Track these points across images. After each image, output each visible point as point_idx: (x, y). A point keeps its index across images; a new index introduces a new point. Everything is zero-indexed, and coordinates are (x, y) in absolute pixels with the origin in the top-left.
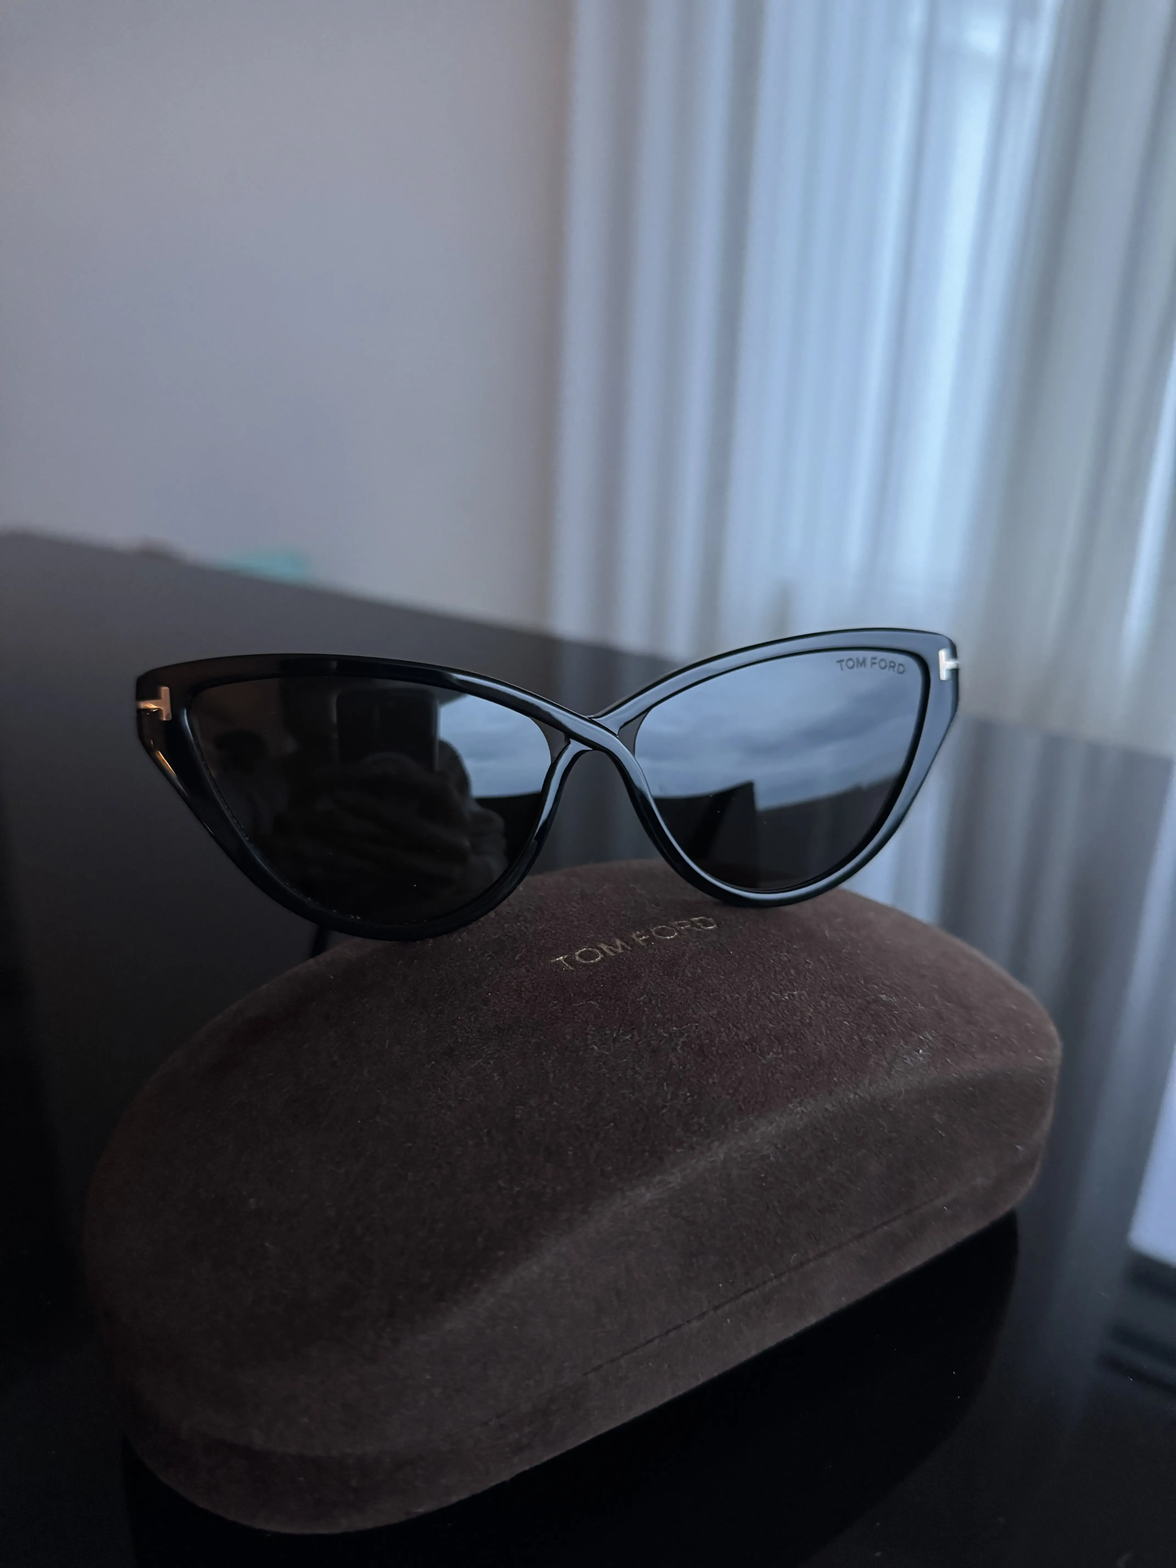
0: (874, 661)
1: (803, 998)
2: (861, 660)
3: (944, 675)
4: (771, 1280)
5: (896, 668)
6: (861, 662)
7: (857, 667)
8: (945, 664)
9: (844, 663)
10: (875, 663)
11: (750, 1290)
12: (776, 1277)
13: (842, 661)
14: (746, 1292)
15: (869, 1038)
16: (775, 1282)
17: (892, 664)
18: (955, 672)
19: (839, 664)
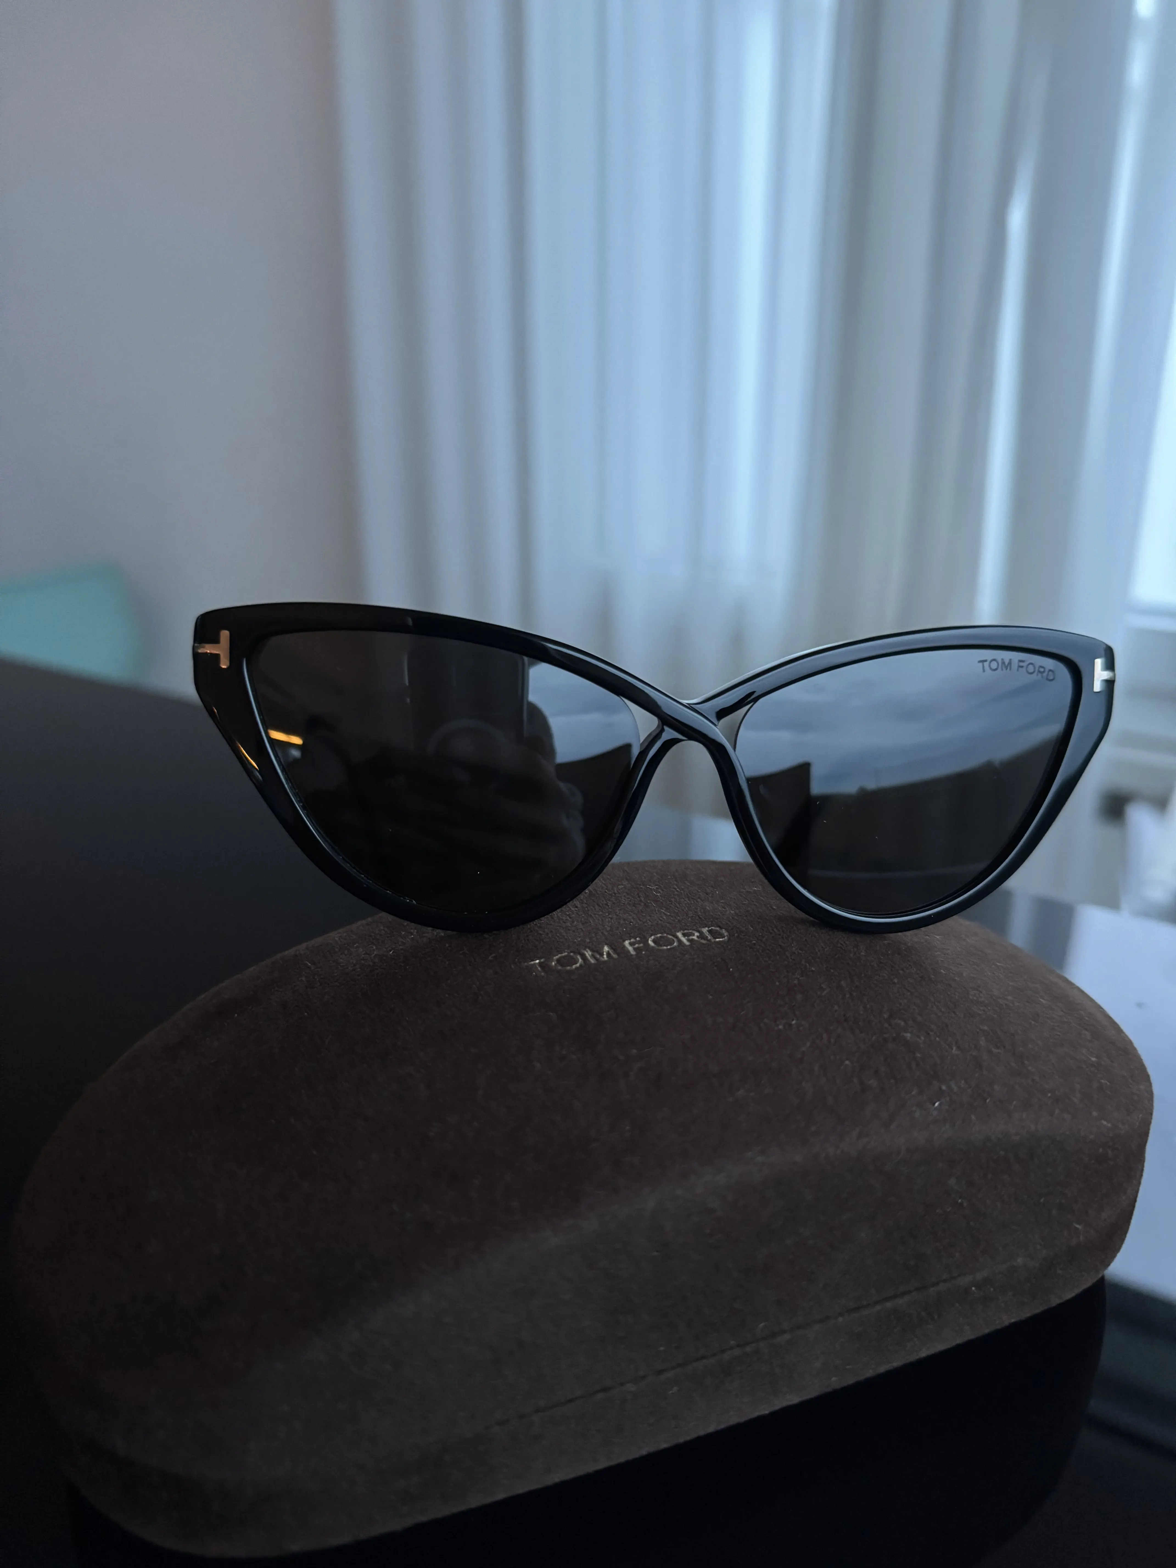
0: (1021, 664)
1: (801, 1028)
2: (1007, 662)
3: (1098, 687)
4: (731, 1348)
5: (1045, 674)
6: (1006, 664)
7: (1002, 670)
8: (1100, 674)
9: (986, 664)
10: (1022, 667)
11: (704, 1357)
12: (738, 1346)
13: (986, 661)
14: (697, 1360)
15: (873, 1083)
16: (737, 1352)
17: (1042, 670)
18: (1110, 684)
19: (981, 664)
